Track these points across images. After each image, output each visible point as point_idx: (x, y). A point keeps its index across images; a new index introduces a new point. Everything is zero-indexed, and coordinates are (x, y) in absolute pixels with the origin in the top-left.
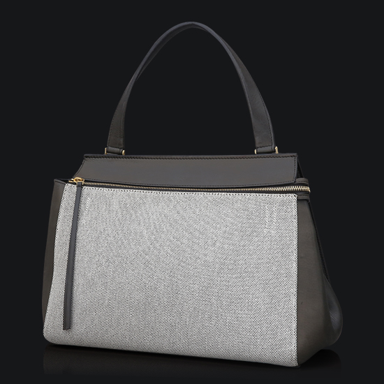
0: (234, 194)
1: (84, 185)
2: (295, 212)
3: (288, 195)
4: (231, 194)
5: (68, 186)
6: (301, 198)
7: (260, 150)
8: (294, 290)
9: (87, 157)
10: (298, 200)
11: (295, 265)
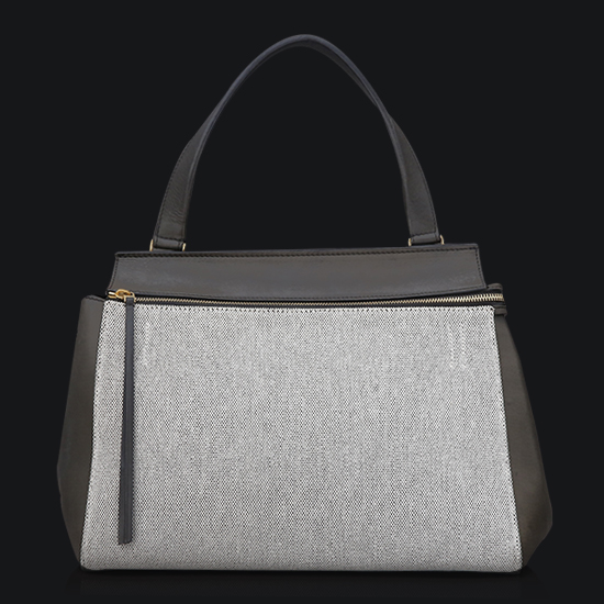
0: (394, 309)
1: (137, 302)
2: (492, 334)
3: (480, 308)
4: (389, 309)
5: (109, 305)
6: (500, 311)
7: (417, 239)
8: (505, 454)
9: (120, 256)
10: (496, 316)
11: (502, 415)
